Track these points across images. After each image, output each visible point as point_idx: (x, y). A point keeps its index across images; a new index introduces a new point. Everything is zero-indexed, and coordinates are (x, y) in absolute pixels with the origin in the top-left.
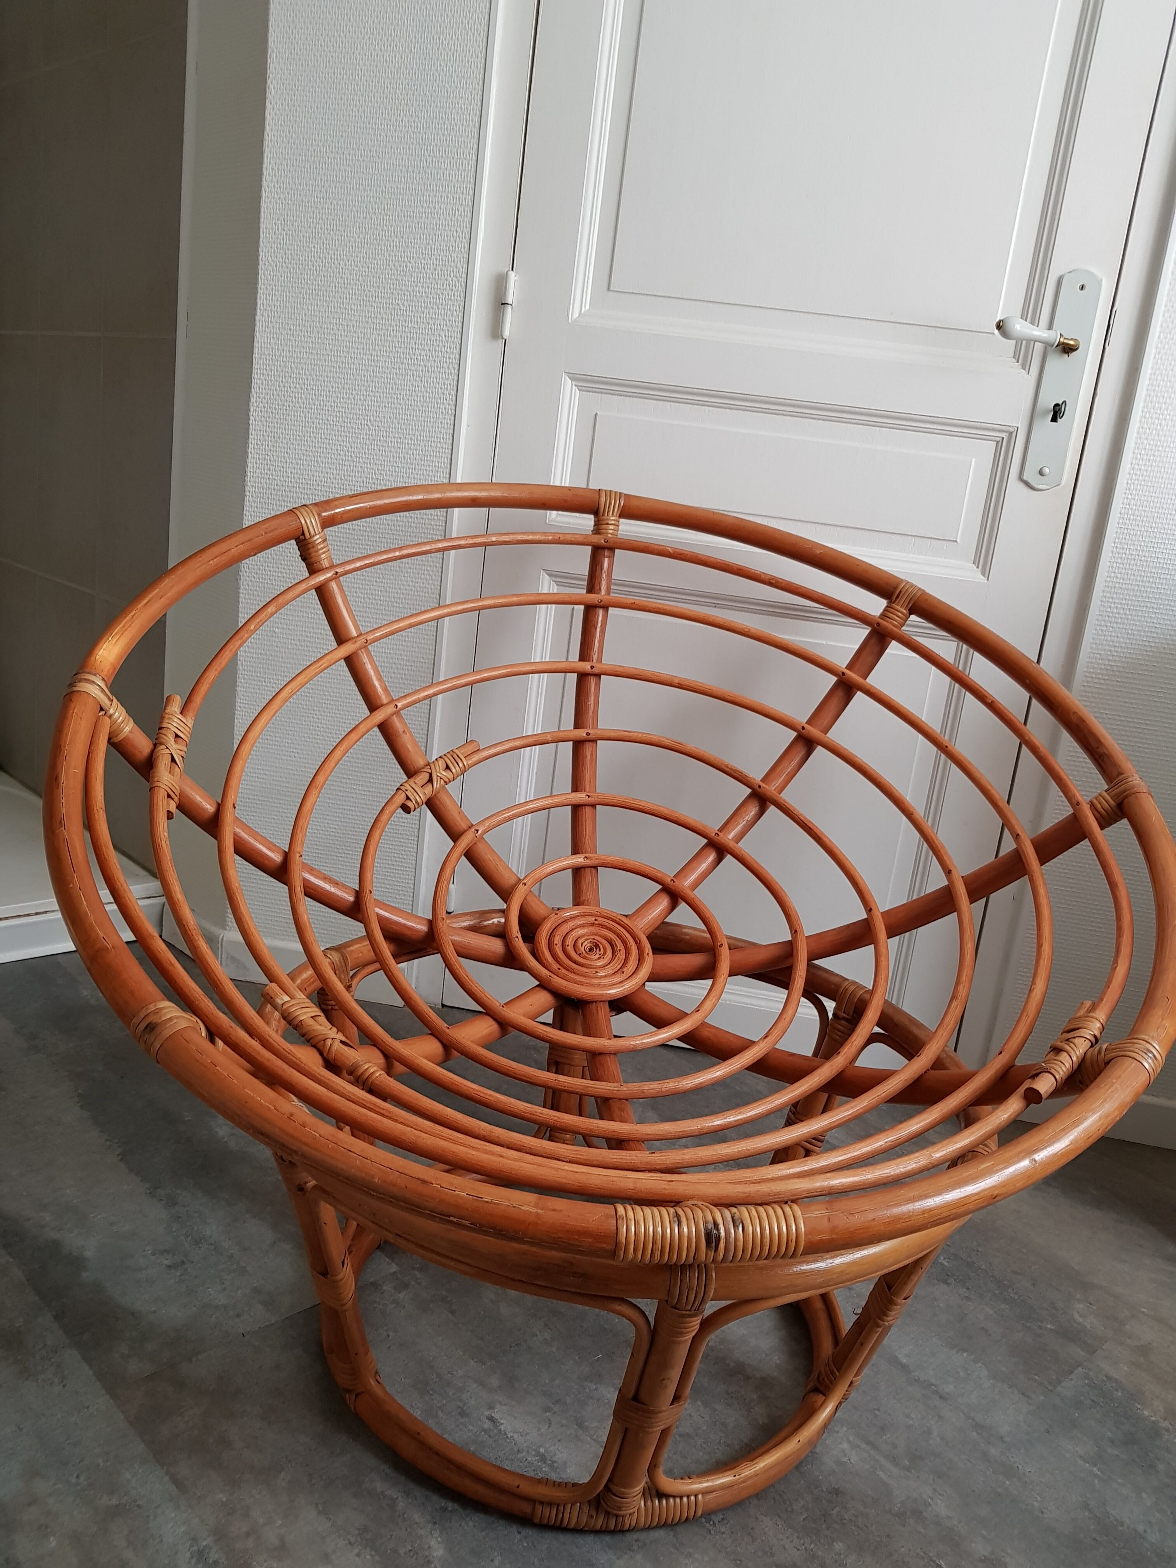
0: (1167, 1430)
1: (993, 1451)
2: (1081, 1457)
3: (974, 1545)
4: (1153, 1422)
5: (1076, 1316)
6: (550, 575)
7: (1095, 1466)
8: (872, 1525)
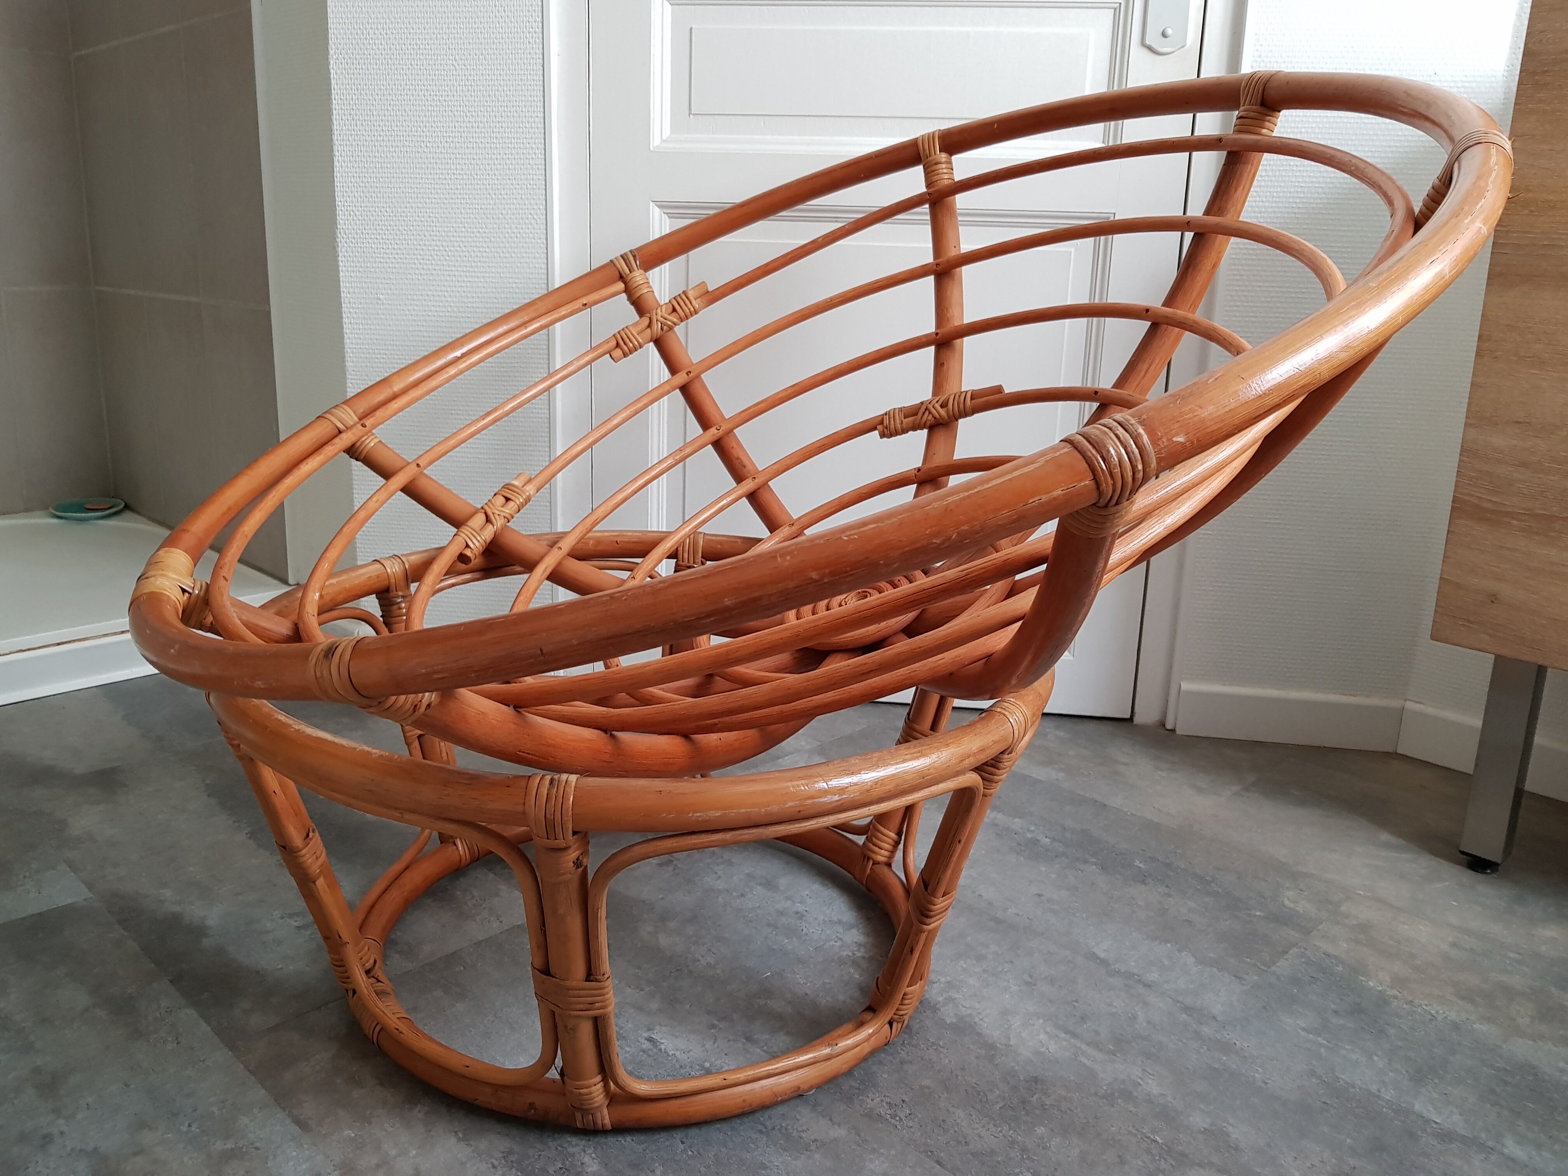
0: (1396, 997)
1: (1206, 1030)
2: (1304, 1029)
3: (1191, 1119)
4: (1380, 991)
5: (1287, 902)
6: (659, 207)
7: (1320, 1036)
8: (1077, 1109)
